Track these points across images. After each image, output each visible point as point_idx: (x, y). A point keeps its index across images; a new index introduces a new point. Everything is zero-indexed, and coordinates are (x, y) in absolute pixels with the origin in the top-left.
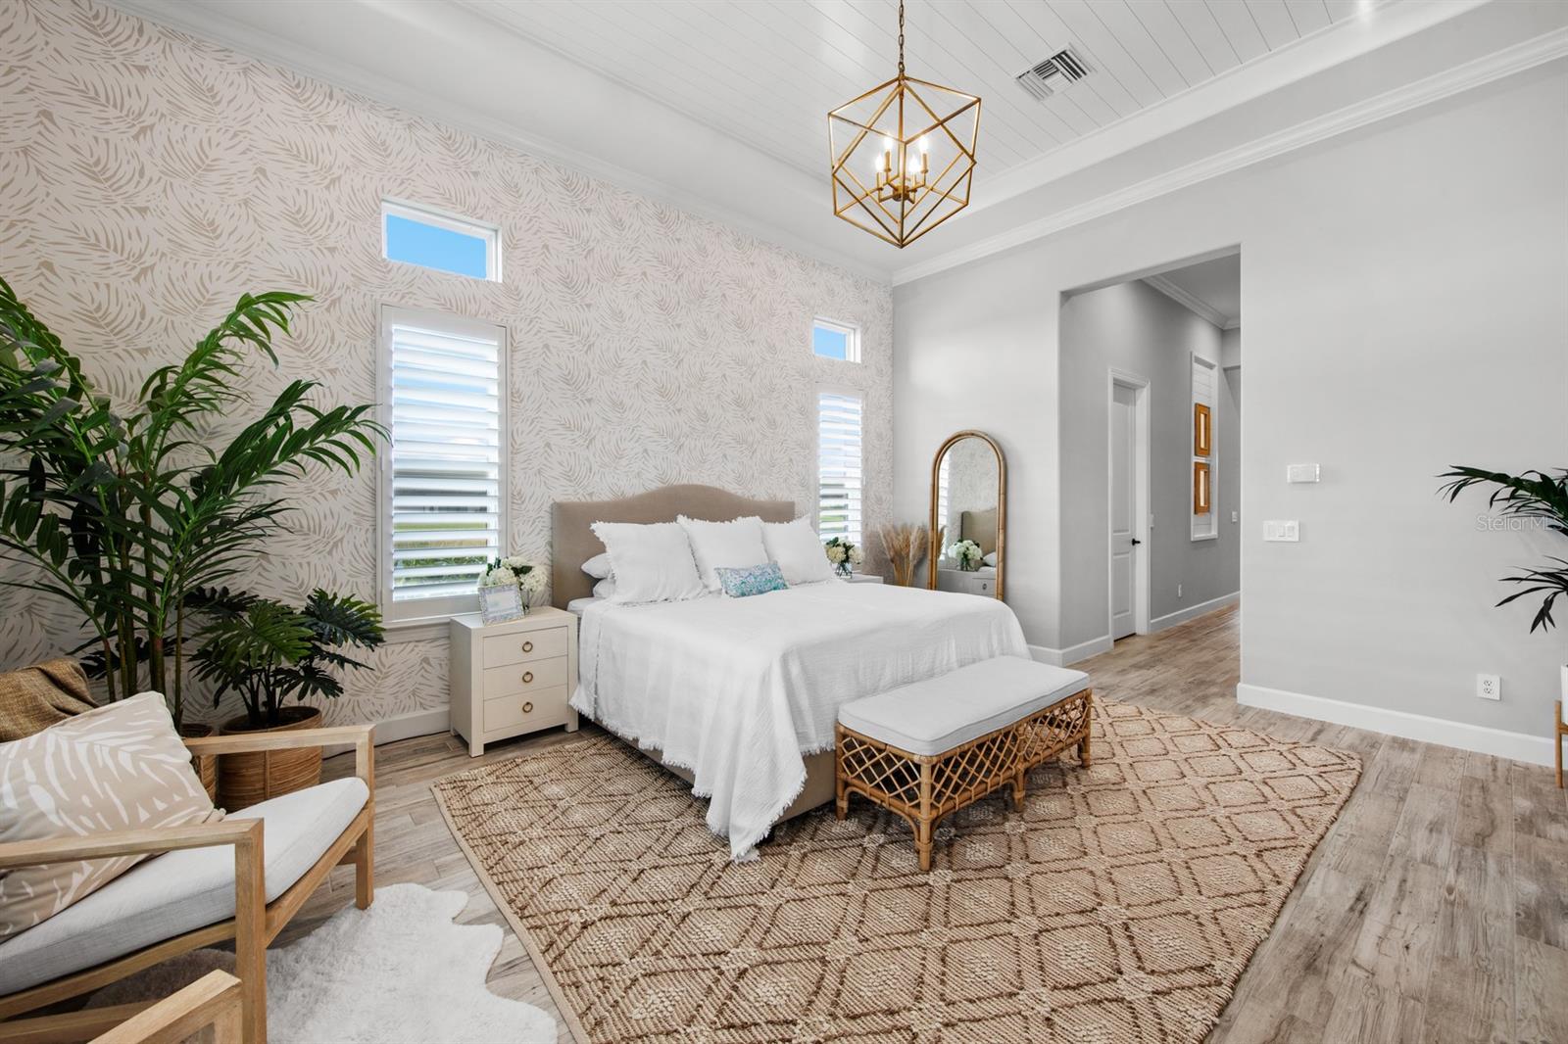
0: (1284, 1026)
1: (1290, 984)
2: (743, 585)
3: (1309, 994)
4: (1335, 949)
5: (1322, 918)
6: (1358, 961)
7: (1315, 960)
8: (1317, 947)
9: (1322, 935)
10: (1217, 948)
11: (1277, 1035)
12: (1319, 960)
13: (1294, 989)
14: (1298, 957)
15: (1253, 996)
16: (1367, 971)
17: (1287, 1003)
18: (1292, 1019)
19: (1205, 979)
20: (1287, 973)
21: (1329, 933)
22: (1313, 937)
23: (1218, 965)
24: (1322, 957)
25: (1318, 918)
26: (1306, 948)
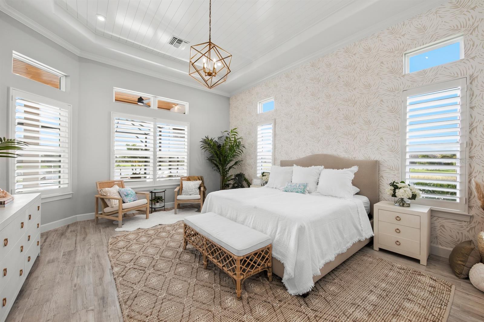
0: (101, 282)
1: (105, 291)
2: (286, 188)
3: (100, 292)
4: (100, 310)
5: (108, 317)
6: (92, 311)
7: (103, 301)
8: (105, 306)
9: (105, 311)
10: (125, 282)
11: (102, 280)
12: (102, 302)
13: (104, 290)
14: (107, 298)
15: (110, 282)
16: (89, 310)
17: (103, 286)
18: (101, 284)
19: (121, 275)
20: (107, 292)
21: (104, 314)
22: (107, 308)
23: (121, 279)
24: (102, 304)
25: (110, 316)
26: (107, 303)
